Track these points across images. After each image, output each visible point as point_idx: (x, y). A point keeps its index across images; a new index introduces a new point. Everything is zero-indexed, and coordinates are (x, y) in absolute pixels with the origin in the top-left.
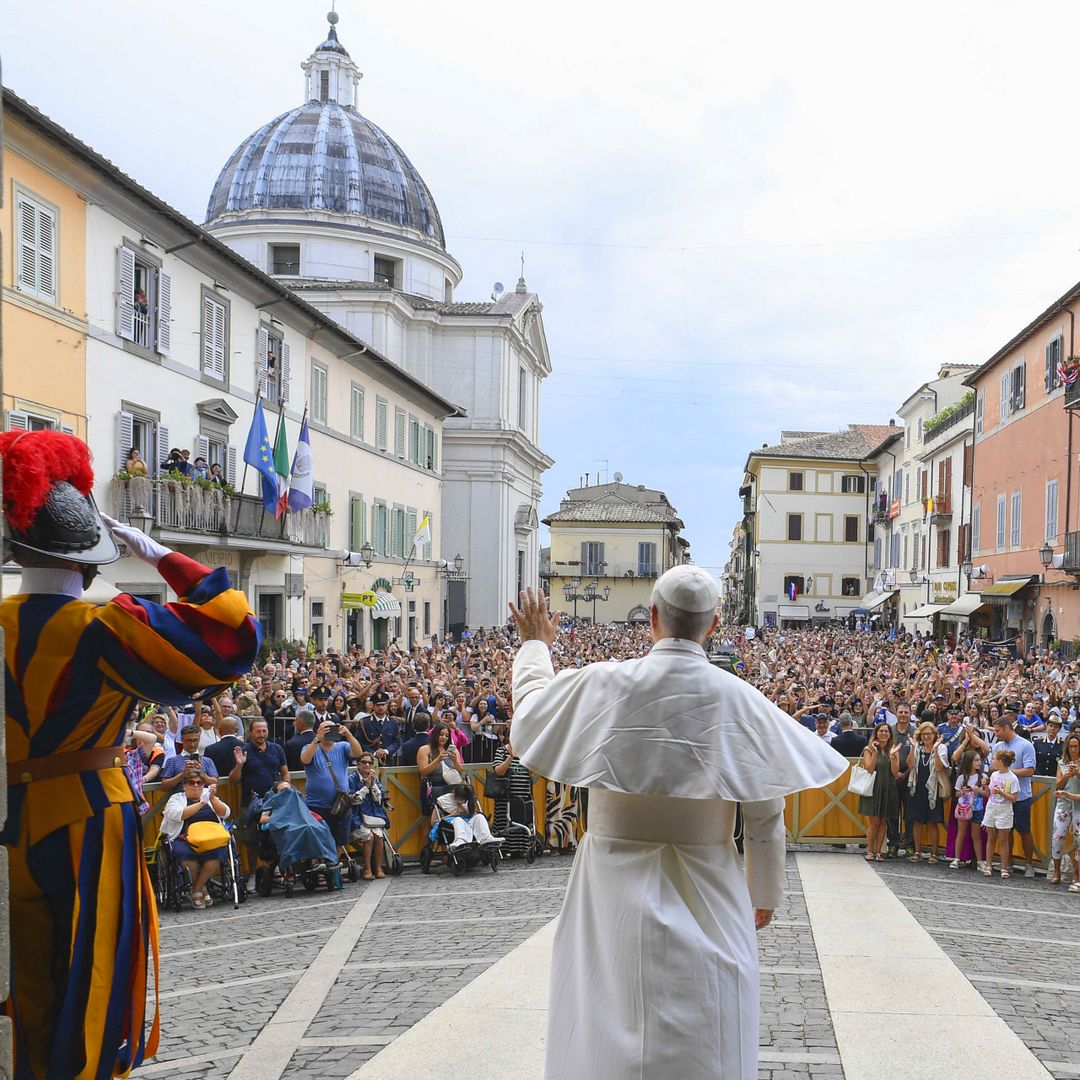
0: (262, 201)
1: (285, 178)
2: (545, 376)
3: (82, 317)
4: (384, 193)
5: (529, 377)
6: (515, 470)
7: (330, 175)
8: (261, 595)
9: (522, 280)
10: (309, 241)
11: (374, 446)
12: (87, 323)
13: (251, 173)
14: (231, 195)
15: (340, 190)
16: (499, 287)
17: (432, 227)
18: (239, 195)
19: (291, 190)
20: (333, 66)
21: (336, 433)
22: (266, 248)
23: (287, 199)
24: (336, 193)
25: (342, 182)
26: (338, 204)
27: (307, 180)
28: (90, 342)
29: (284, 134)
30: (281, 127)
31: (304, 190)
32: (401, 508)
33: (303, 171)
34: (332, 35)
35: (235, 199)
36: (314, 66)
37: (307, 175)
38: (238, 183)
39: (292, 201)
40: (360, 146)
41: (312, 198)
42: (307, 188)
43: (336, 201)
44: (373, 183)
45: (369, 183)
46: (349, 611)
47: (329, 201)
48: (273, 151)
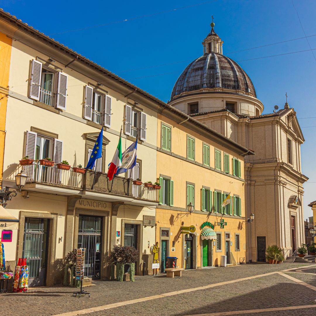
0: (186, 90)
1: (194, 80)
2: (301, 143)
3: (6, 87)
4: (229, 79)
5: (293, 143)
6: (286, 180)
7: (209, 75)
8: (125, 224)
9: (286, 104)
10: (202, 100)
11: (202, 163)
12: (8, 90)
13: (183, 81)
14: (177, 90)
15: (213, 80)
16: (276, 107)
17: (249, 90)
18: (179, 89)
19: (196, 83)
20: (212, 40)
21: (177, 155)
22: (187, 105)
23: (194, 87)
24: (211, 82)
25: (213, 78)
26: (212, 86)
27: (201, 79)
28: (9, 98)
29: (194, 65)
30: (194, 64)
31: (200, 83)
32: (219, 192)
33: (200, 76)
34: (212, 30)
35: (178, 91)
36: (206, 42)
37: (201, 77)
38: (179, 85)
39: (196, 87)
40: (220, 64)
41: (203, 85)
42: (201, 82)
43: (211, 84)
44: (225, 76)
45: (223, 76)
46: (186, 235)
47: (209, 85)
48: (190, 72)
